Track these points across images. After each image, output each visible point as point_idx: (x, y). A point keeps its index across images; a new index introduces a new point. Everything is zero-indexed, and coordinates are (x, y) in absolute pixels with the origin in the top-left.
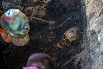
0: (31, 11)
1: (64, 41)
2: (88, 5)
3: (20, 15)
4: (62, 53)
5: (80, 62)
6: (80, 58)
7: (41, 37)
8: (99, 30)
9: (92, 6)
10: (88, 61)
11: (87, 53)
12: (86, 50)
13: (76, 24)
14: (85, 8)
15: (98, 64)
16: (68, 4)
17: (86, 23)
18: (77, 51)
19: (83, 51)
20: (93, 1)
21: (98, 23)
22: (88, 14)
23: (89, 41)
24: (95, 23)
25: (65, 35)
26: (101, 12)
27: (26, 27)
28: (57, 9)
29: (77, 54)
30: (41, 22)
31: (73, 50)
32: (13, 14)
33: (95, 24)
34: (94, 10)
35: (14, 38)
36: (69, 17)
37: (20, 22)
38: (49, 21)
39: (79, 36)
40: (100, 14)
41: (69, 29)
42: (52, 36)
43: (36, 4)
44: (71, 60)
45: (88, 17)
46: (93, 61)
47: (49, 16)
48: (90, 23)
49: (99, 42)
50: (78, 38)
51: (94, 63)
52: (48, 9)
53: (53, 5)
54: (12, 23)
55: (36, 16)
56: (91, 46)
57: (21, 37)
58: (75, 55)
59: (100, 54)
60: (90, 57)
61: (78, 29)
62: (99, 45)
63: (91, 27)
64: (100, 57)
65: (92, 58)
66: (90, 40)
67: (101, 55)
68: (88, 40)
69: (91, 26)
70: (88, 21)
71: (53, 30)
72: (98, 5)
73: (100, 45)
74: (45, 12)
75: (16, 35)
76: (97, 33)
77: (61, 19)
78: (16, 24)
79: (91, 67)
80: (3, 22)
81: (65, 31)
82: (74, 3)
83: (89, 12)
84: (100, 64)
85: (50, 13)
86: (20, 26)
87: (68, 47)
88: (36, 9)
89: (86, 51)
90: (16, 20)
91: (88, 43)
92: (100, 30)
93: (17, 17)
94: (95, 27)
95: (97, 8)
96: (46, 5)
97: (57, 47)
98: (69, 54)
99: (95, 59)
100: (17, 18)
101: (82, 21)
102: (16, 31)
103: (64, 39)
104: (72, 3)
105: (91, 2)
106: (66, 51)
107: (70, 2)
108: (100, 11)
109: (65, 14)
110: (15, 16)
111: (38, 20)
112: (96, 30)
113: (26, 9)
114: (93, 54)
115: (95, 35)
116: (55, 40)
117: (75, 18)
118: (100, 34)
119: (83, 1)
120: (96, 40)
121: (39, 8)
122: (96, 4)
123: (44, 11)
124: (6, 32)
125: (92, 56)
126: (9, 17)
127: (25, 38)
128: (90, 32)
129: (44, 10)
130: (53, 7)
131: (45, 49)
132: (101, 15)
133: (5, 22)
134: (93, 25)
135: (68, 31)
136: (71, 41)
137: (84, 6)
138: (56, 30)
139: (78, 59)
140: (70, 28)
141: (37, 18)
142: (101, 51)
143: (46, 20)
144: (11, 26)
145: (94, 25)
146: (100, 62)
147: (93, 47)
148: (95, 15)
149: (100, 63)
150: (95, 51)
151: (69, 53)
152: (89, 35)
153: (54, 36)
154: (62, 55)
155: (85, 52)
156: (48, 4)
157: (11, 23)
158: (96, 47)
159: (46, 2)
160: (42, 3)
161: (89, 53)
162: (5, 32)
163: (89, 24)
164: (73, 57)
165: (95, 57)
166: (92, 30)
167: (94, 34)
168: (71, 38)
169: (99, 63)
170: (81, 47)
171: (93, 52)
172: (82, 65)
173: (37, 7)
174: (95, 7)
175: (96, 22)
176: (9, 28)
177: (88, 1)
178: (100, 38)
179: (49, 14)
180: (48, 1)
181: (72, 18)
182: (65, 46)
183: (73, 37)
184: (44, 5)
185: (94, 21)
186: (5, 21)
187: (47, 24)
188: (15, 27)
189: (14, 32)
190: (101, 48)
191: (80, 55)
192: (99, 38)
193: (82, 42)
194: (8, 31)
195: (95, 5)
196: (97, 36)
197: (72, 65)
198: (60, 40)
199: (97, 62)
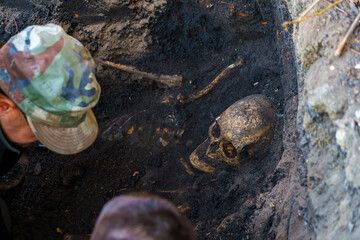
0: (97, 38)
1: (216, 145)
2: (300, 19)
3: (65, 45)
4: (208, 188)
5: (275, 222)
6: (272, 205)
7: (131, 131)
8: (340, 107)
9: (315, 23)
10: (301, 218)
11: (296, 188)
12: (293, 178)
13: (258, 86)
14: (290, 27)
15: (336, 228)
16: (228, 14)
17: (295, 80)
18: (261, 180)
19: (285, 180)
20: (318, 4)
21: (335, 80)
22: (300, 50)
23: (304, 146)
24: (325, 82)
25: (217, 125)
26: (346, 44)
27: (88, 88)
28: (189, 31)
29: (262, 192)
30: (134, 78)
31: (247, 178)
32: (43, 41)
33: (327, 85)
34: (321, 36)
35: (49, 126)
36: (233, 60)
37: (67, 68)
38: (162, 76)
39: (268, 127)
40: (343, 51)
41: (232, 103)
42: (171, 127)
43: (113, 14)
44: (241, 213)
45: (302, 59)
46: (318, 216)
47: (162, 56)
48: (309, 79)
49: (339, 147)
50: (266, 134)
51: (322, 222)
52: (157, 34)
53: (174, 18)
54: (42, 73)
55: (116, 58)
56: (312, 164)
57: (70, 123)
58: (254, 195)
59: (345, 192)
60: (309, 202)
61: (266, 103)
62: (340, 161)
63: (313, 94)
64: (344, 203)
65: (315, 207)
66: (308, 140)
67: (347, 195)
68: (303, 141)
69: (311, 92)
70: (299, 73)
71: (177, 106)
72: (335, 18)
73: (346, 161)
74: (145, 44)
75: (53, 116)
76: (332, 117)
77: (203, 69)
78: (56, 77)
79: (313, 237)
80: (6, 71)
81: (220, 112)
82: (249, 9)
83: (305, 42)
84: (344, 229)
85: (164, 45)
86: (69, 83)
87: (230, 169)
88: (113, 32)
89: (295, 181)
90: (53, 63)
91: (301, 153)
92: (343, 108)
93: (56, 54)
94: (327, 96)
95: (332, 29)
96: (151, 18)
97: (192, 167)
98: (233, 192)
99: (326, 209)
100: (58, 57)
101: (278, 75)
102: (54, 101)
103: (214, 140)
104: (244, 12)
105: (310, 7)
106: (224, 182)
107: (236, 7)
108: (343, 40)
109: (218, 49)
110: (49, 49)
111: (121, 71)
112: (331, 107)
113: (80, 32)
114: (320, 193)
115: (328, 124)
116: (184, 144)
117: (254, 65)
118: (346, 119)
119: (283, 2)
120: (330, 141)
121: (124, 29)
122: (331, 13)
123: (141, 38)
124: (20, 105)
125: (315, 200)
126: (29, 52)
127: (83, 124)
128: (309, 112)
129: (145, 35)
130: (176, 23)
131: (149, 174)
132: (348, 55)
133: (14, 73)
134: (317, 89)
135: (228, 111)
136: (239, 145)
137: (286, 23)
138: (185, 106)
139: (264, 210)
140: (238, 99)
141: (119, 66)
142: (349, 182)
143: (149, 71)
144: (36, 84)
145: (324, 89)
146: (343, 222)
147: (320, 166)
148: (326, 51)
149: (345, 224)
150: (327, 181)
151: (233, 187)
152: (304, 126)
153: (181, 127)
154: (209, 196)
155: (292, 185)
156: (157, 13)
157: (37, 73)
158: (330, 167)
159: (151, 7)
160: (135, 9)
161: (304, 188)
162: (16, 107)
163: (303, 83)
164: (249, 203)
165: (327, 202)
166: (317, 107)
167: (322, 121)
168: (241, 134)
169: (339, 224)
170: (278, 167)
171: (320, 185)
172: (280, 231)
173: (119, 27)
174: (324, 25)
175: (330, 78)
176: (31, 93)
177: (300, 4)
178: (344, 133)
179: (163, 51)
180: (156, 4)
181: (244, 63)
182: (218, 164)
183: (247, 132)
184: (143, 17)
185: (324, 75)
186: (15, 68)
187: (155, 85)
188: (53, 86)
189: (48, 104)
190: (347, 169)
191: (274, 197)
192: (341, 136)
193: (279, 149)
194: (26, 101)
195: (326, 18)
196: (332, 130)
197: (243, 229)
198: (202, 141)
199: (335, 219)
